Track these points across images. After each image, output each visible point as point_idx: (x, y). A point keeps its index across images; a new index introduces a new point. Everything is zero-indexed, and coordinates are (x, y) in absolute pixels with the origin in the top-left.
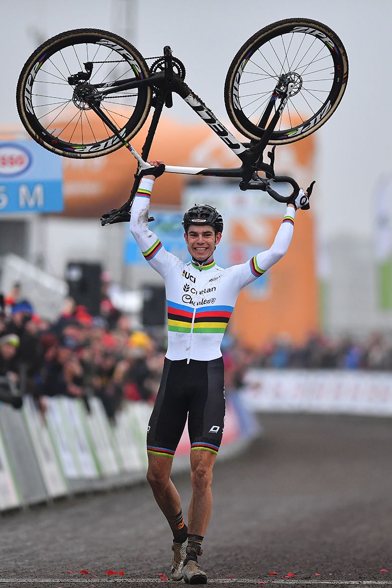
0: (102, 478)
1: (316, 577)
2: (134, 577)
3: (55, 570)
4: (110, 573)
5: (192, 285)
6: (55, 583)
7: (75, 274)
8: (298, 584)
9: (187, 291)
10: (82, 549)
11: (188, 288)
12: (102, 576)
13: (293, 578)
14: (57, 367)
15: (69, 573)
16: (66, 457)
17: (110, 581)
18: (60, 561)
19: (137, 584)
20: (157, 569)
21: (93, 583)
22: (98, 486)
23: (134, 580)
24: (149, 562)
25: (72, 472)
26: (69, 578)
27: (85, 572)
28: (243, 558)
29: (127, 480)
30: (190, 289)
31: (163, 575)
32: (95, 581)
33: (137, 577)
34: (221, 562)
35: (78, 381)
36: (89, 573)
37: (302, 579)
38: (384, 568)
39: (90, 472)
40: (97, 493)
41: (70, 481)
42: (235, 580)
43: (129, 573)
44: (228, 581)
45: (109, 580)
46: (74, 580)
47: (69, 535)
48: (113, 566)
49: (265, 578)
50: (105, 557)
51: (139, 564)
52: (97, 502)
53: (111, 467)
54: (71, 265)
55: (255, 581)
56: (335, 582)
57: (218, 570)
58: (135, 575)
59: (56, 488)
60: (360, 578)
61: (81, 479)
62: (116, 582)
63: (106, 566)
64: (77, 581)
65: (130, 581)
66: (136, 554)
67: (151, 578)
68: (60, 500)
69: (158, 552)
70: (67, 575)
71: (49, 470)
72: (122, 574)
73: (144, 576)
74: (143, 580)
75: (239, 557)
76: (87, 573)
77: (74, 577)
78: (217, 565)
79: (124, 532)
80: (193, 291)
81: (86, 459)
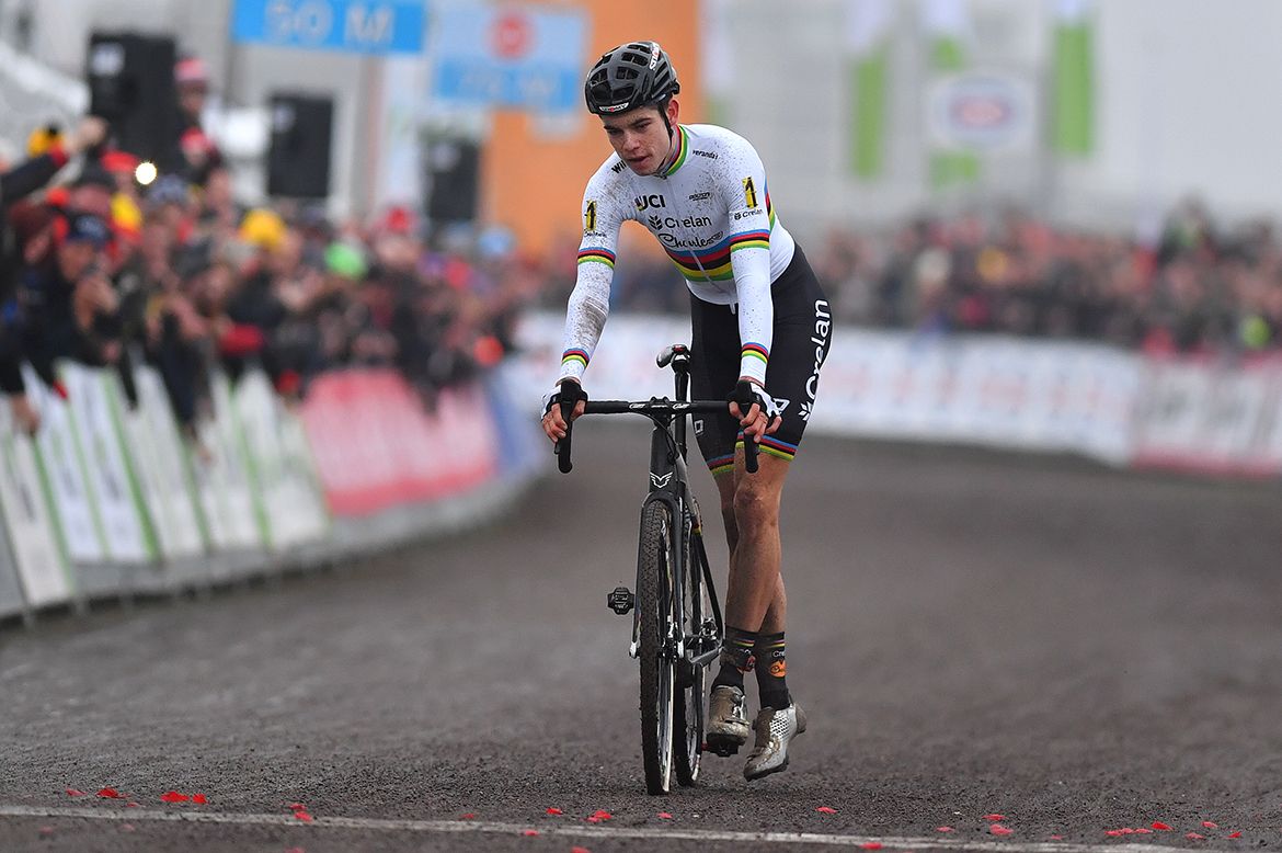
0: (158, 563)
1: (659, 823)
2: (230, 810)
3: (36, 786)
4: (173, 796)
5: (662, 214)
6: (35, 818)
7: (109, 62)
8: (613, 838)
9: (661, 227)
10: (105, 738)
11: (658, 223)
12: (151, 806)
13: (607, 822)
14: (58, 288)
15: (70, 794)
16: (72, 511)
17: (172, 817)
18: (51, 764)
19: (237, 827)
20: (288, 791)
21: (129, 821)
22: (148, 582)
23: (229, 818)
24: (268, 773)
25: (85, 547)
26: (70, 807)
27: (110, 793)
28: (498, 770)
29: (220, 571)
30: (663, 222)
31: (300, 807)
32: (133, 815)
33: (238, 809)
34: (444, 779)
35: (107, 324)
36: (120, 795)
37: (626, 826)
38: (827, 803)
39: (130, 548)
40: (145, 601)
41: (80, 568)
42: (476, 824)
43: (218, 798)
44: (460, 826)
45: (168, 814)
46: (83, 812)
47: (73, 701)
48: (180, 782)
49: (542, 821)
50: (163, 758)
51: (243, 777)
52: (142, 623)
53: (182, 539)
54: (98, 40)
55: (517, 828)
56: (700, 835)
57: (436, 798)
58: (232, 806)
59: (46, 585)
60: (764, 825)
61: (107, 564)
62: (185, 819)
63: (161, 780)
64: (91, 813)
65: (219, 818)
66: (237, 753)
67: (271, 812)
68: (55, 614)
69: (292, 750)
70: (65, 797)
71: (30, 539)
72: (201, 800)
73: (256, 808)
74: (253, 818)
75: (488, 768)
76: (114, 795)
77: (84, 804)
78: (436, 786)
79: (209, 699)
80: (670, 223)
81: (121, 514)
